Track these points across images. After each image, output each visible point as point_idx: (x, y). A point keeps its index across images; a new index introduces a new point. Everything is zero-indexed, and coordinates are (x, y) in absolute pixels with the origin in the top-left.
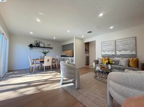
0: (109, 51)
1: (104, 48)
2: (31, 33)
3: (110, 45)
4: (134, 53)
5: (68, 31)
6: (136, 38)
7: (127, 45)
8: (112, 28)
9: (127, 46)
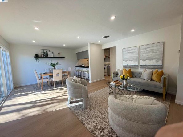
0: (131, 61)
1: (126, 57)
2: (34, 42)
3: (132, 53)
4: (160, 63)
5: (79, 37)
6: (164, 43)
7: (153, 52)
8: (133, 30)
9: (153, 54)
